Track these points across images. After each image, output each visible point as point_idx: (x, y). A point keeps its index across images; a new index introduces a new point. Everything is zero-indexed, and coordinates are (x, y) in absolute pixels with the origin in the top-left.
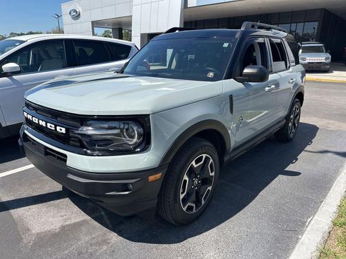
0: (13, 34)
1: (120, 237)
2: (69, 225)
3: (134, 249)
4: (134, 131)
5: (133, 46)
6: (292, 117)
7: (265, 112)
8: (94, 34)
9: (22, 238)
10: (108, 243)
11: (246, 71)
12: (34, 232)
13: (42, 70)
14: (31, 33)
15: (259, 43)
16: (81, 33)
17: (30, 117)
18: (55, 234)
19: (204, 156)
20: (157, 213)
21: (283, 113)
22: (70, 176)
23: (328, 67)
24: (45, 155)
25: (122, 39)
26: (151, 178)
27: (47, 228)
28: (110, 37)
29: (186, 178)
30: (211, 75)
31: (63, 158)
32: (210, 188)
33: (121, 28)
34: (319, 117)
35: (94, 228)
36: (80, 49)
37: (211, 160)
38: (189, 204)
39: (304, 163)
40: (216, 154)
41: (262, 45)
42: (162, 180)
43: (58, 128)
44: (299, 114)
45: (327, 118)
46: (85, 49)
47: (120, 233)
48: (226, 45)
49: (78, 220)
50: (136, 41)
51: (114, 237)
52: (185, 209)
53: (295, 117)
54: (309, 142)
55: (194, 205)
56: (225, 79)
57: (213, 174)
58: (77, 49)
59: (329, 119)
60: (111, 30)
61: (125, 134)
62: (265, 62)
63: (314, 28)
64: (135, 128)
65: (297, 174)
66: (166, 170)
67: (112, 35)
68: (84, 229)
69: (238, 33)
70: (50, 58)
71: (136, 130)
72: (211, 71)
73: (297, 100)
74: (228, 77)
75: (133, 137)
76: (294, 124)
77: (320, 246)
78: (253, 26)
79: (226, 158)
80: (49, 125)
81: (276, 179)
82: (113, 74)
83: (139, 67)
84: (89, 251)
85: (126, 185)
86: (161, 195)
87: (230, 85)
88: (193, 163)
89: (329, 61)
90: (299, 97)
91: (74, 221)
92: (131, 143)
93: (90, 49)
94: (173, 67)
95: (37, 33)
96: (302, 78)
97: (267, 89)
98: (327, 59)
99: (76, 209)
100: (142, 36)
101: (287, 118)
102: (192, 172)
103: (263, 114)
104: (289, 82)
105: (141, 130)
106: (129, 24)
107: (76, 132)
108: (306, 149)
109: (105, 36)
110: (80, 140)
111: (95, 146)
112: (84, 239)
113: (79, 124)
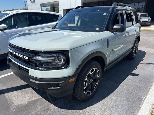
0: (5, 11)
1: (56, 107)
2: (32, 101)
3: (62, 113)
4: (61, 58)
5: (60, 15)
6: (134, 48)
7: (122, 46)
8: (41, 10)
9: (10, 108)
10: (50, 110)
11: (115, 27)
12: (15, 104)
13: (18, 28)
14: (13, 10)
15: (120, 13)
16: (36, 9)
17: (11, 51)
18: (25, 105)
19: (95, 68)
20: (73, 96)
21: (131, 46)
22: (31, 80)
23: (149, 23)
24: (19, 69)
25: (54, 12)
26: (70, 81)
27: (22, 103)
28: (49, 11)
29: (86, 79)
30: (98, 29)
31: (28, 71)
32: (97, 83)
33: (54, 7)
34: (146, 47)
35: (43, 102)
36: (35, 17)
37: (98, 70)
38: (88, 91)
39: (140, 69)
40: (100, 67)
41: (122, 14)
42: (75, 81)
43: (24, 57)
44: (138, 47)
45: (150, 48)
46: (37, 17)
47: (56, 105)
48: (105, 14)
49: (36, 98)
50: (61, 13)
51: (53, 107)
52: (86, 94)
53: (136, 48)
54: (142, 59)
55: (90, 92)
56: (105, 31)
57: (99, 77)
58: (33, 17)
59: (151, 48)
60: (49, 8)
61: (57, 59)
62: (123, 22)
63: (143, 5)
64: (62, 57)
65: (137, 75)
66: (77, 76)
67: (50, 10)
68: (39, 103)
69: (111, 8)
70: (21, 21)
71: (62, 58)
72: (98, 27)
73: (137, 40)
74: (106, 30)
75: (61, 61)
76: (135, 51)
77: (150, 111)
78: (117, 5)
79: (105, 69)
80: (20, 55)
81: (128, 78)
82: (50, 29)
83: (63, 25)
84: (41, 114)
85: (58, 84)
86: (75, 88)
87: (107, 34)
88: (90, 72)
89: (150, 21)
90: (138, 38)
91: (34, 99)
92: (60, 64)
93: (40, 17)
94: (79, 25)
95: (16, 10)
96: (139, 29)
97: (124, 35)
98: (149, 20)
99: (35, 93)
100: (64, 10)
101: (132, 48)
102: (89, 77)
103: (121, 47)
104: (134, 32)
105: (65, 58)
106: (58, 5)
107: (33, 59)
108: (141, 63)
109: (47, 11)
110: (35, 62)
111: (43, 65)
112: (39, 108)
113: (34, 55)
